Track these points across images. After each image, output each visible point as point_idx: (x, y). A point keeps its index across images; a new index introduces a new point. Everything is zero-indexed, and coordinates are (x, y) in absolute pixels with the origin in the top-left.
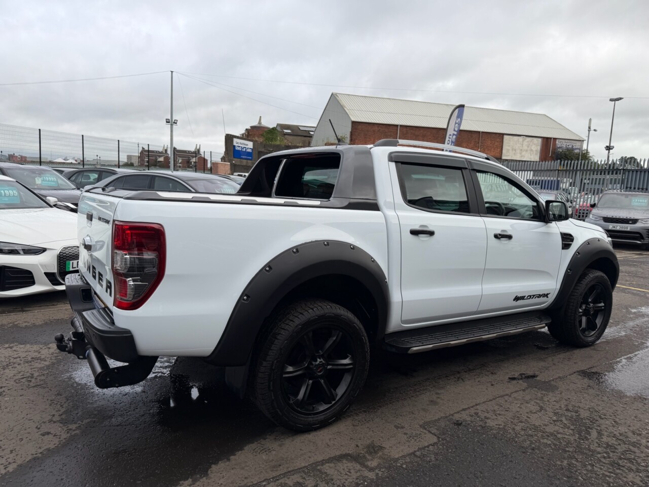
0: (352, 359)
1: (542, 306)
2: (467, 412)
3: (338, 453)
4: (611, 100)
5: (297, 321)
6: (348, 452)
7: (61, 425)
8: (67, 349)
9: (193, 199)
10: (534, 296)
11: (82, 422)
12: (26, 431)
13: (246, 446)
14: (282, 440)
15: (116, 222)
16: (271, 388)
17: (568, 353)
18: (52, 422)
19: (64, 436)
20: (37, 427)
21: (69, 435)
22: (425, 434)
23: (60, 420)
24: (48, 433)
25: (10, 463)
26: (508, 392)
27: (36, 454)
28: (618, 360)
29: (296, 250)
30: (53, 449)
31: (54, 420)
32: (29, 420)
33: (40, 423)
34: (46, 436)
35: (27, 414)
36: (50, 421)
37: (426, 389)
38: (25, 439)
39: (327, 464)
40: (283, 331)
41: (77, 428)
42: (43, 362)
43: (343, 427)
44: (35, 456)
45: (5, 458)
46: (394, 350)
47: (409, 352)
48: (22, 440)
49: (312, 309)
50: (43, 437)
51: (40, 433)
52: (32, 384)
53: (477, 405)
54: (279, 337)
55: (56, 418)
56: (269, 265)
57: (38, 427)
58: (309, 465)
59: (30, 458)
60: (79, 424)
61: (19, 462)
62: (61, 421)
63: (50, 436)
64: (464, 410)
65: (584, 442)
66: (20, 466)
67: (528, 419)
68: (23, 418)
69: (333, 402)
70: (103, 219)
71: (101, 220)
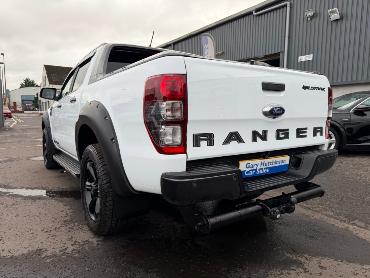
7: (305, 265)
11: (293, 257)
18: (307, 270)
19: (315, 259)
20: (321, 275)
23: (301, 267)
25: (366, 269)
27: (345, 263)
30: (333, 259)
33: (313, 276)
34: (325, 266)
38: (339, 274)
41: (302, 257)
44: (347, 263)
45: (365, 274)
50: (327, 268)
51: (325, 271)
55: (301, 270)
57: (319, 274)
59: (351, 264)
60: (296, 258)
61: (360, 266)
63: (321, 265)
66: (362, 264)
70: (313, 87)
71: (310, 88)
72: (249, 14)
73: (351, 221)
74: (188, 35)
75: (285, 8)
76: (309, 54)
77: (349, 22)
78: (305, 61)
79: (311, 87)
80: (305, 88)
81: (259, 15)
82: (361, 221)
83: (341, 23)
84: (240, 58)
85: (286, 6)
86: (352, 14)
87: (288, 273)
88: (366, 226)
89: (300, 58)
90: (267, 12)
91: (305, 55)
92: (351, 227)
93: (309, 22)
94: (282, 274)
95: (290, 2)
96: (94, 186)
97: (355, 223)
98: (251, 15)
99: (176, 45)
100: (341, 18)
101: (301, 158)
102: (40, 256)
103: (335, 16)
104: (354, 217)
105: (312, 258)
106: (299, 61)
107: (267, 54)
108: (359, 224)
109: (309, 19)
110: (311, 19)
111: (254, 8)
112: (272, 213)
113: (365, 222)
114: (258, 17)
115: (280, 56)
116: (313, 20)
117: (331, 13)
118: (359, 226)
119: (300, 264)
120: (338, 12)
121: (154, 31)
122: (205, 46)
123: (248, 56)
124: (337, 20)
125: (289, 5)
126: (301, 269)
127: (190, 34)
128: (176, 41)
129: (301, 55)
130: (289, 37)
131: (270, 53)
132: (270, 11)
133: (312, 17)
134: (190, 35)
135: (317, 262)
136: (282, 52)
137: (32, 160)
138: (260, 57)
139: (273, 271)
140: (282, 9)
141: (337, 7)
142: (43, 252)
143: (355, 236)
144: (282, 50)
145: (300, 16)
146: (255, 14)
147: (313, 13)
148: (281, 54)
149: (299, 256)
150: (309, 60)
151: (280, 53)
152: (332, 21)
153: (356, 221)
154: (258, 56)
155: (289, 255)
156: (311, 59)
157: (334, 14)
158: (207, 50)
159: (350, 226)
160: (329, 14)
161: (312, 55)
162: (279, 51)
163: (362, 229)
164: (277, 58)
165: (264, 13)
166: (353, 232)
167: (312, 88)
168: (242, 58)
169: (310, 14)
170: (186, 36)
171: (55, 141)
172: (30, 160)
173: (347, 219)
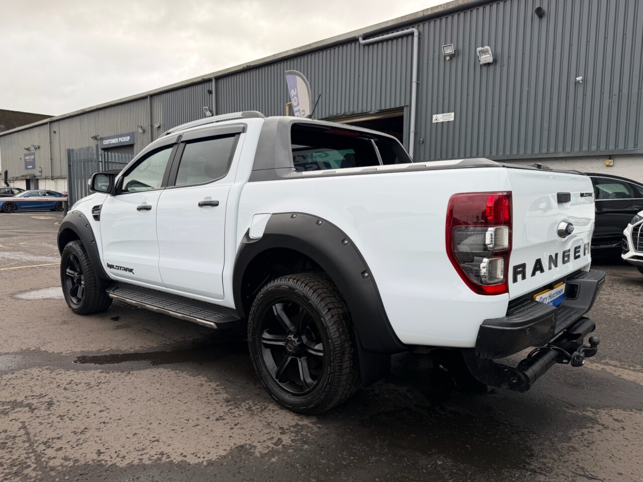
7: (599, 420)
11: (577, 413)
12: (637, 431)
18: (605, 426)
19: (603, 412)
20: (624, 429)
23: (597, 424)
24: (616, 420)
30: (620, 409)
31: (602, 427)
32: (627, 439)
33: (618, 431)
34: (620, 419)
35: (626, 446)
36: (607, 428)
41: (587, 411)
44: (638, 412)
50: (623, 420)
51: (624, 424)
55: (599, 427)
57: (622, 429)
60: (581, 413)
63: (615, 417)
68: (633, 444)
71: (584, 195)
72: (353, 41)
73: (600, 360)
74: (245, 66)
75: (410, 37)
76: (448, 112)
77: (505, 68)
78: (443, 122)
80: (582, 195)
81: (369, 45)
82: (612, 358)
83: (494, 69)
84: (339, 112)
85: (412, 34)
86: (509, 57)
87: (589, 432)
88: (622, 365)
89: (434, 116)
90: (382, 41)
91: (443, 113)
92: (609, 369)
93: (448, 64)
94: (583, 434)
95: (418, 29)
96: (296, 340)
97: (607, 362)
98: (355, 43)
99: (220, 81)
100: (495, 61)
101: (577, 285)
102: (253, 456)
103: (487, 58)
104: (601, 355)
105: (598, 410)
106: (433, 122)
107: (383, 108)
108: (613, 362)
109: (448, 58)
110: (451, 58)
111: (362, 33)
112: (576, 358)
113: (617, 360)
114: (366, 48)
115: (403, 111)
116: (454, 60)
117: (481, 53)
118: (614, 366)
119: (594, 421)
120: (490, 52)
122: (293, 91)
123: (351, 110)
124: (488, 64)
125: (416, 34)
126: (598, 425)
127: (249, 65)
128: (221, 74)
129: (437, 113)
130: (418, 84)
131: (388, 107)
132: (387, 40)
133: (452, 56)
134: (247, 66)
135: (607, 415)
136: (407, 106)
137: (27, 300)
138: (371, 113)
139: (571, 432)
140: (405, 39)
141: (489, 45)
142: (250, 449)
143: (620, 378)
144: (408, 104)
145: (434, 52)
146: (362, 42)
147: (453, 50)
148: (405, 109)
149: (583, 411)
150: (449, 120)
151: (403, 107)
152: (481, 65)
153: (607, 360)
154: (369, 110)
155: (571, 411)
156: (452, 119)
157: (485, 54)
158: (295, 98)
159: (605, 367)
160: (478, 54)
161: (453, 114)
162: (403, 105)
163: (620, 369)
164: (398, 114)
165: (377, 42)
166: (613, 374)
168: (343, 113)
169: (449, 50)
170: (241, 68)
171: (110, 266)
172: (19, 299)
173: (595, 359)
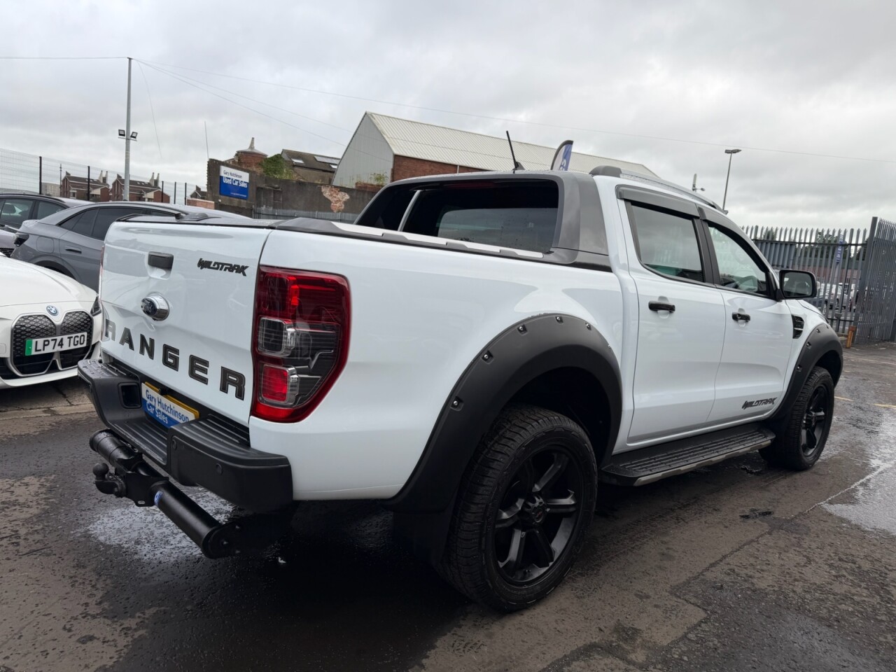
0: (575, 498)
1: (765, 415)
2: (718, 567)
3: (580, 643)
4: (727, 152)
5: (519, 441)
6: (593, 641)
7: (109, 622)
8: (116, 490)
9: (384, 238)
10: (762, 401)
11: (144, 614)
12: (48, 637)
13: (437, 641)
14: (486, 627)
15: (264, 270)
16: (483, 547)
17: (788, 479)
18: (89, 617)
19: (122, 641)
20: (64, 628)
21: (130, 639)
22: (683, 605)
23: (102, 613)
24: (91, 638)
26: (750, 537)
28: (853, 487)
29: (523, 328)
30: (112, 667)
31: (91, 612)
32: (45, 615)
33: (67, 619)
34: (89, 644)
35: (37, 605)
36: (85, 615)
37: (645, 537)
38: (51, 652)
39: (575, 663)
40: (500, 455)
41: (141, 625)
42: (25, 509)
43: (563, 599)
46: (614, 481)
47: (636, 484)
48: (45, 653)
49: (537, 421)
50: (84, 646)
51: (75, 638)
52: (23, 550)
53: (725, 557)
54: (495, 465)
55: (94, 609)
56: (488, 352)
57: (68, 627)
58: (549, 666)
60: (139, 617)
62: (105, 614)
63: (96, 643)
64: (712, 565)
65: (892, 606)
67: (802, 575)
68: (32, 612)
69: (551, 564)
70: (218, 264)
71: (212, 266)
79: (215, 263)
80: (203, 264)
121: (507, 132)
167: (216, 266)
